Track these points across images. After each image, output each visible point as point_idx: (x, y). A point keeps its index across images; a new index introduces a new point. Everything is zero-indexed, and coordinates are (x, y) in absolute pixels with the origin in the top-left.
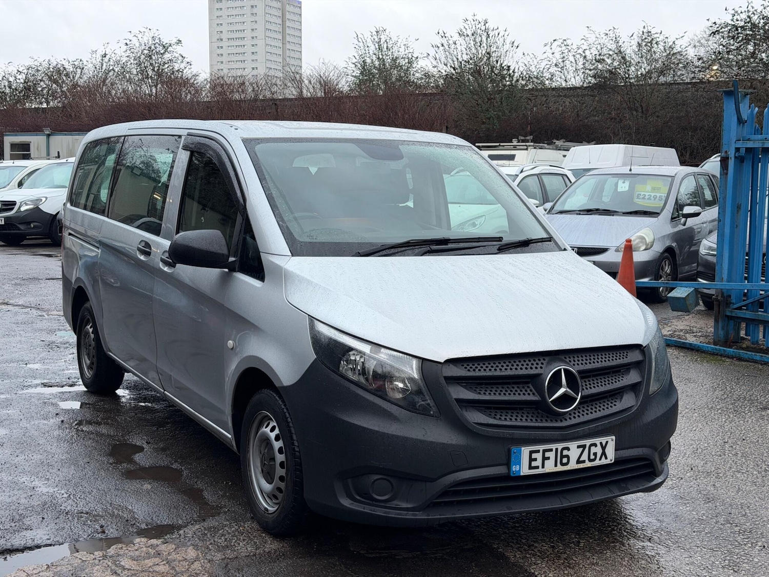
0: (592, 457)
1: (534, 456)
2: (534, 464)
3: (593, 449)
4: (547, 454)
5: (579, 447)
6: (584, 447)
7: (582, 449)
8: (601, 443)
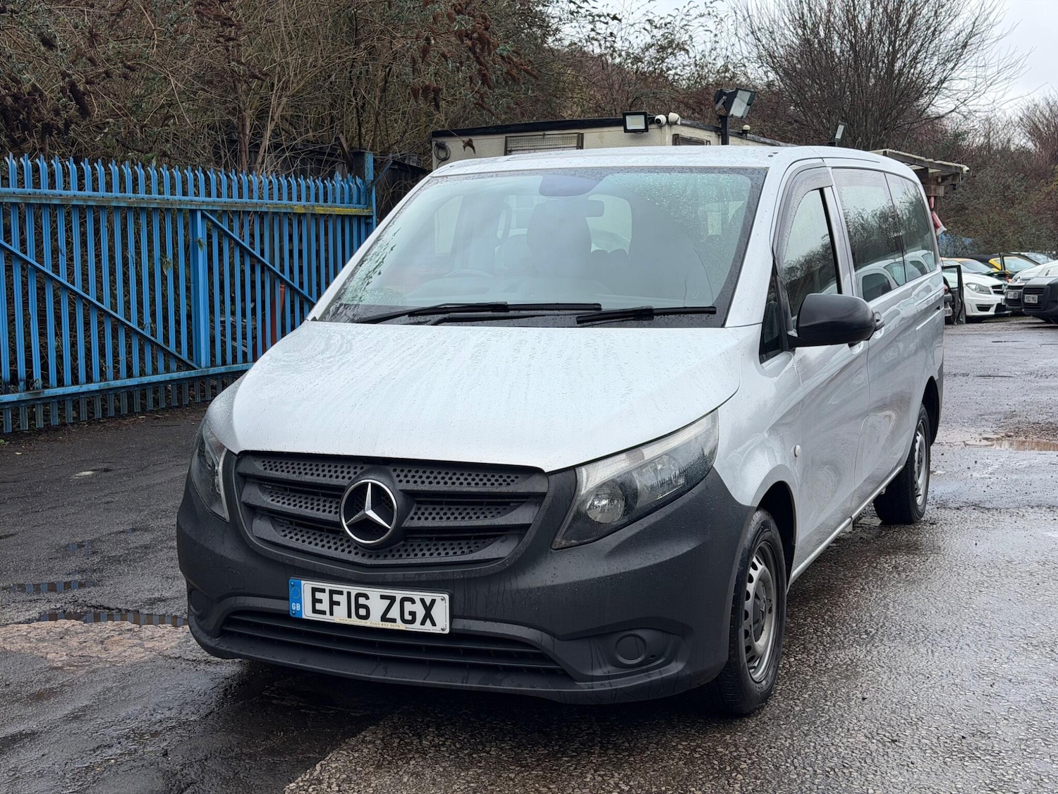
0: (407, 617)
1: (318, 595)
2: (318, 606)
3: (408, 606)
4: (336, 598)
5: (383, 597)
6: (393, 599)
7: (388, 602)
8: (422, 601)
